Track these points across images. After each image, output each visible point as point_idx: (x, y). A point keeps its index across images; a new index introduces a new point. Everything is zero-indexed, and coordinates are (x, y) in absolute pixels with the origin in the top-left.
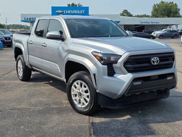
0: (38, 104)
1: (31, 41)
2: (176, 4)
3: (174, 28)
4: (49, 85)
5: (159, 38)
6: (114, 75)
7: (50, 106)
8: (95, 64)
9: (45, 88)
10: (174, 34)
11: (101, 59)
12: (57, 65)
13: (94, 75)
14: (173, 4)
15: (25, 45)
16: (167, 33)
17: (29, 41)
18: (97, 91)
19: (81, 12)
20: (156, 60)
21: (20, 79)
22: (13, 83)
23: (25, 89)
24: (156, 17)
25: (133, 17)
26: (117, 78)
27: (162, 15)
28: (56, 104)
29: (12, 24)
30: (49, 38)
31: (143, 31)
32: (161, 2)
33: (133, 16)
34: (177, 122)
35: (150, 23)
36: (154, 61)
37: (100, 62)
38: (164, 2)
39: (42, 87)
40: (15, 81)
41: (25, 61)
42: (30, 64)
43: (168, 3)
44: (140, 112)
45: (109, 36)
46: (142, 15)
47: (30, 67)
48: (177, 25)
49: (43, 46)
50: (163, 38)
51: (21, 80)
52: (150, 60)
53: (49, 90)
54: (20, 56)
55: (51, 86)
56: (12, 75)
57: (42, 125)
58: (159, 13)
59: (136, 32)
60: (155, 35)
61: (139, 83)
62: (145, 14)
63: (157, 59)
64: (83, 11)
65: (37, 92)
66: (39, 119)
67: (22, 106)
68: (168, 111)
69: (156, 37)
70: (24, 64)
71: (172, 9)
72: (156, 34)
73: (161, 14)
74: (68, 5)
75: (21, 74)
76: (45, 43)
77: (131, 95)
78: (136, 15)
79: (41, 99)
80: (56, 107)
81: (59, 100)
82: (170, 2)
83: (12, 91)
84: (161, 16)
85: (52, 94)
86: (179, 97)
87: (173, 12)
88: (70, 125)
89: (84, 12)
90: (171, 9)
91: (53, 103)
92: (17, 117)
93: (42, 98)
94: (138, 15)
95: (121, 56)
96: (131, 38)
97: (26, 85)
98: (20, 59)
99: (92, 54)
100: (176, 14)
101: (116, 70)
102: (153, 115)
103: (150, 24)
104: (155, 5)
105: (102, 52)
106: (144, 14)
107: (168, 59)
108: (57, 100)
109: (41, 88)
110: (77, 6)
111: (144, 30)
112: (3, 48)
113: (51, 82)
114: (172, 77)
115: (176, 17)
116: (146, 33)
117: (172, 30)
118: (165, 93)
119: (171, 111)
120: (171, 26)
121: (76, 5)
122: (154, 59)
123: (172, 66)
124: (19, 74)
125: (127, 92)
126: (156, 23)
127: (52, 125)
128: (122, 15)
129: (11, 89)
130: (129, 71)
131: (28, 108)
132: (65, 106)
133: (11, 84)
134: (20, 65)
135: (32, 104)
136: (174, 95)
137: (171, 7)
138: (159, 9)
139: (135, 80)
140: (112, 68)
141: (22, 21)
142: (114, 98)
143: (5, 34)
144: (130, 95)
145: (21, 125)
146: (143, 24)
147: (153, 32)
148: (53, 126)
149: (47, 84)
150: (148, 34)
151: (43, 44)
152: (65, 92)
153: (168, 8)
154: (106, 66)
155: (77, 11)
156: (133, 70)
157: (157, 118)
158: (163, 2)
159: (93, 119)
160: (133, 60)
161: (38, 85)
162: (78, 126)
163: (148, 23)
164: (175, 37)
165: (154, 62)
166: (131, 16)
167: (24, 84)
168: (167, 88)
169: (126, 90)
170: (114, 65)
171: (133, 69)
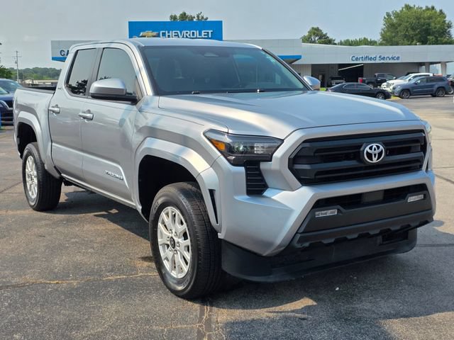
0: (69, 273)
1: (57, 106)
2: (441, 11)
3: (437, 71)
4: (105, 220)
5: (399, 96)
6: (263, 191)
7: (100, 276)
8: (213, 163)
9: (94, 227)
10: (437, 86)
11: (228, 150)
12: (121, 168)
13: (212, 192)
14: (434, 11)
15: (43, 117)
16: (420, 85)
17: (53, 107)
18: (221, 236)
19: (203, 34)
20: (377, 151)
21: (31, 206)
22: (14, 216)
23: (42, 230)
24: (392, 45)
25: (335, 44)
26: (273, 200)
27: (408, 41)
28: (119, 270)
29: (31, 68)
30: (95, 97)
31: (360, 78)
32: (404, 6)
33: (336, 42)
34: (436, 316)
35: (378, 58)
36: (371, 154)
37: (226, 157)
38: (412, 6)
39: (87, 227)
40: (18, 212)
41: (43, 157)
42: (55, 167)
43: (421, 8)
44: (337, 289)
45: (255, 91)
46: (358, 39)
47: (57, 175)
48: (444, 64)
49: (84, 118)
50: (411, 95)
51: (34, 209)
52: (359, 152)
53: (104, 232)
54: (30, 146)
55: (112, 223)
56: (14, 195)
57: (72, 329)
58: (400, 34)
59: (342, 83)
60: (389, 90)
61: (332, 213)
62: (365, 38)
63: (378, 147)
64: (208, 33)
65: (73, 240)
66: (67, 313)
67: (28, 277)
68: (413, 285)
69: (393, 93)
70: (40, 166)
71: (433, 25)
72: (391, 87)
73: (405, 36)
74: (171, 17)
75: (34, 193)
76: (89, 112)
77: (310, 244)
78: (343, 41)
79: (79, 258)
80: (117, 280)
81: (127, 261)
82: (426, 7)
83: (5, 239)
84: (406, 42)
85: (112, 244)
86: (444, 247)
87: (434, 32)
88: (148, 327)
89: (210, 34)
90: (429, 24)
91: (110, 267)
92: (8, 309)
93: (84, 255)
94: (348, 40)
95: (283, 141)
96: (315, 95)
97: (47, 222)
98: (30, 153)
99: (206, 137)
100: (442, 37)
101: (269, 180)
102: (372, 296)
103: (378, 61)
104: (388, 15)
105: (230, 131)
106: (362, 37)
107: (410, 147)
108: (123, 259)
109: (85, 229)
110: (194, 20)
111: (362, 77)
112: (2, 127)
113: (114, 211)
114: (421, 197)
115: (443, 44)
116: (368, 83)
117: (431, 75)
118: (403, 236)
119: (421, 286)
120: (431, 66)
121: (192, 18)
122: (371, 148)
123: (421, 166)
124: (30, 193)
125: (299, 236)
126: (393, 58)
127: (100, 330)
128: (307, 40)
129: (6, 234)
130: (305, 181)
131: (41, 283)
132: (141, 276)
133: (8, 220)
134: (32, 170)
135: (54, 273)
136: (431, 243)
137: (430, 18)
138: (400, 25)
139: (320, 204)
140: (257, 172)
141: (53, 59)
142: (264, 255)
143: (9, 93)
144: (307, 244)
145: (16, 332)
146: (360, 62)
147: (385, 81)
148: (102, 332)
149: (100, 219)
150: (371, 87)
151: (85, 113)
152: (145, 238)
153: (422, 20)
154: (242, 169)
155: (193, 33)
156: (313, 177)
157: (382, 303)
158: (410, 8)
159: (210, 311)
160: (315, 153)
161: (78, 220)
162: (169, 331)
163: (371, 59)
164: (441, 92)
165: (370, 156)
166: (330, 42)
167: (40, 219)
168: (409, 226)
169: (297, 233)
170: (263, 166)
171: (316, 175)
